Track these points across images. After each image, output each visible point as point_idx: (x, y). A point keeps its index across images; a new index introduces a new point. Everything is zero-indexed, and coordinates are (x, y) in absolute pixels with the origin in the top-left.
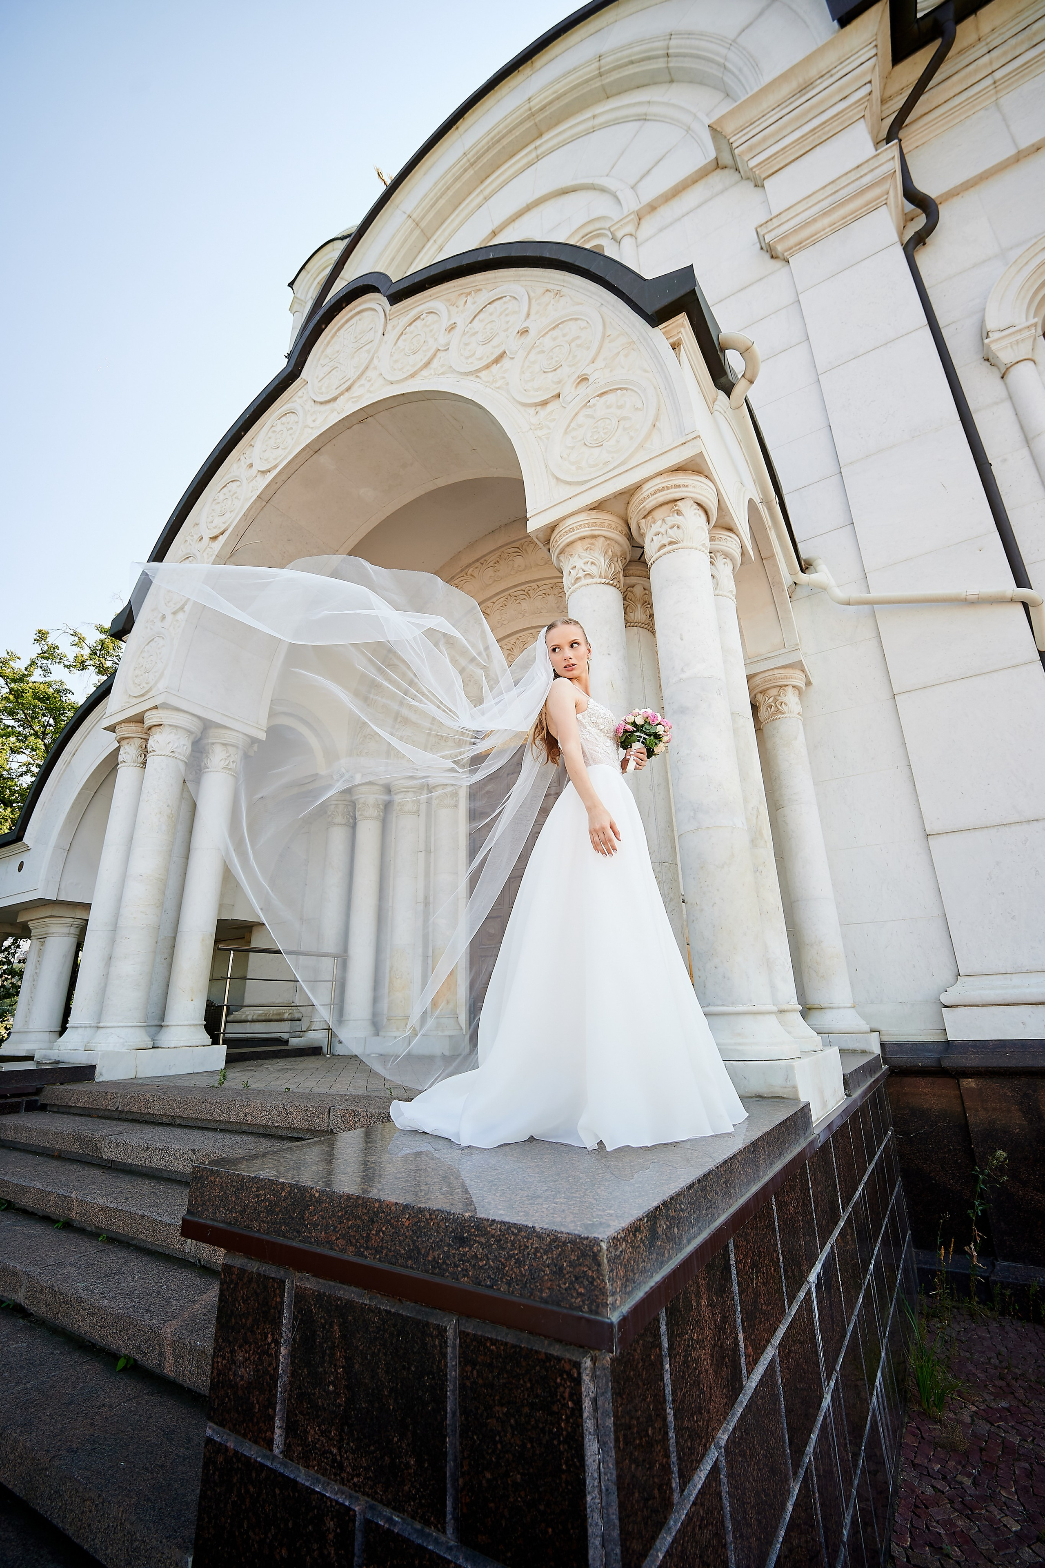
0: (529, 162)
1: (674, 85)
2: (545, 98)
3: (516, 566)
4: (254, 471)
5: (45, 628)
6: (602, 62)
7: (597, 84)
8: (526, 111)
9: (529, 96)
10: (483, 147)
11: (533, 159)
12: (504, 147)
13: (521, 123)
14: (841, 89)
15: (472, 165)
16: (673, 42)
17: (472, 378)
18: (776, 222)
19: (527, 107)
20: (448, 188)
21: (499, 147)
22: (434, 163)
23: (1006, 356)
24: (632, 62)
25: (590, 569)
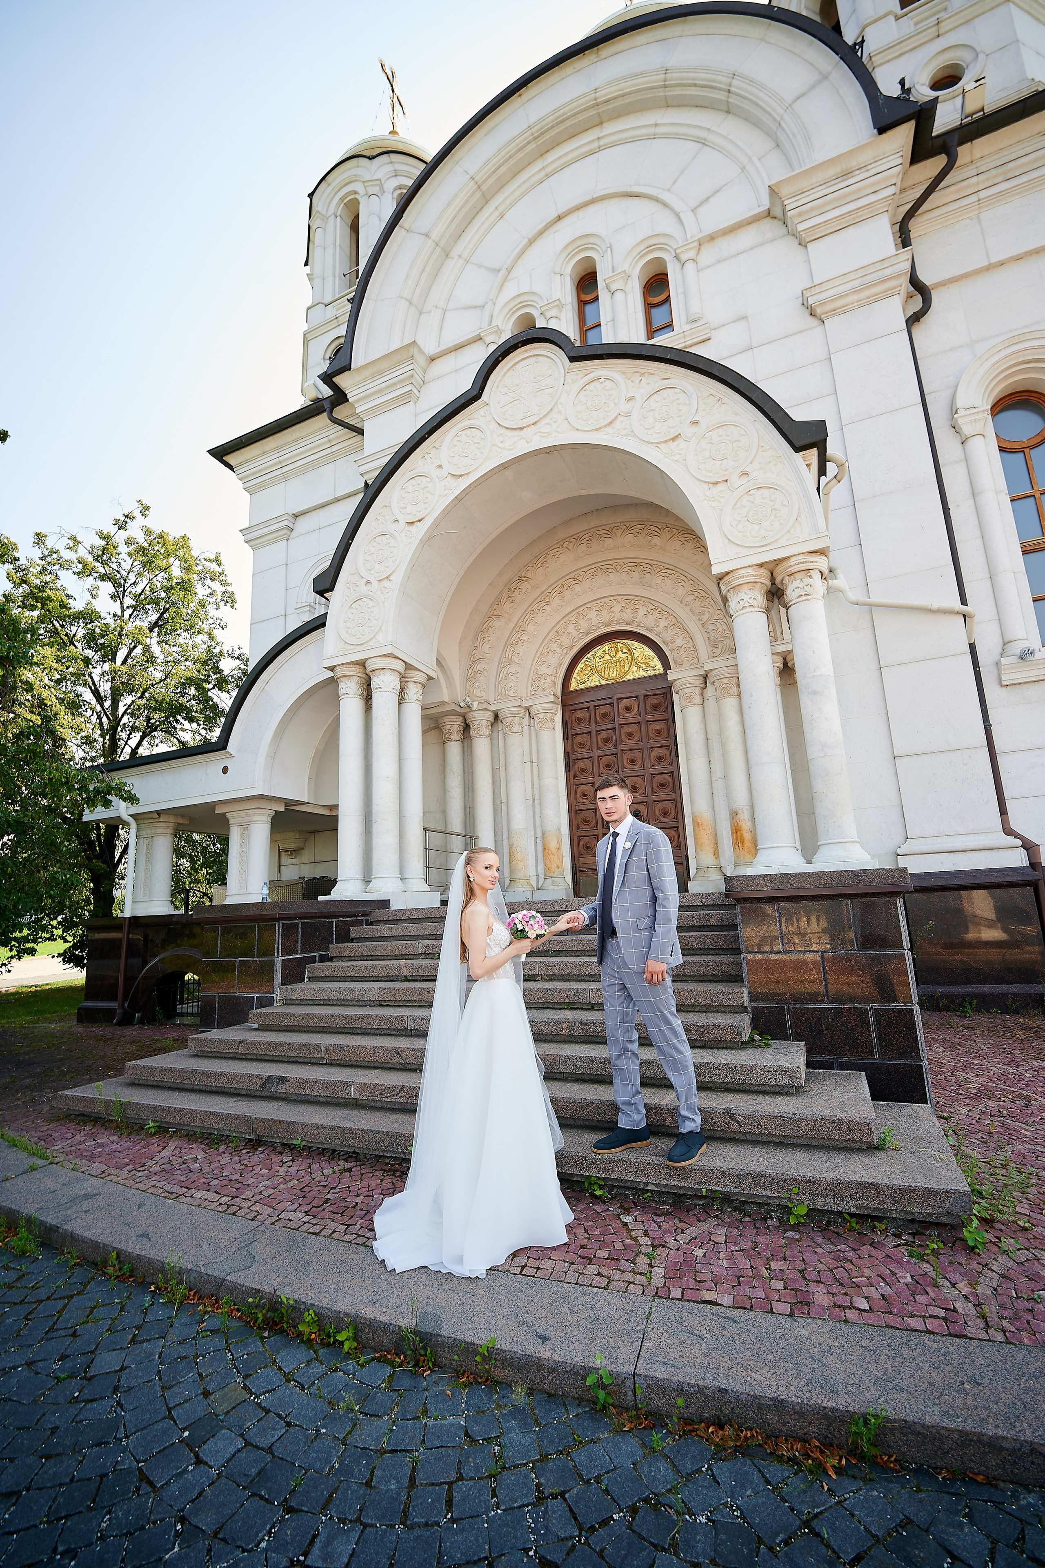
0: (591, 150)
1: (730, 116)
2: (611, 93)
3: (606, 545)
4: (444, 472)
5: (43, 532)
6: (668, 75)
7: (661, 93)
8: (591, 100)
9: (597, 85)
10: (548, 124)
11: (595, 149)
12: (566, 128)
13: (586, 109)
14: (873, 184)
15: (535, 139)
16: (735, 82)
17: (653, 446)
18: (818, 289)
19: (593, 96)
20: (510, 157)
21: (562, 127)
22: (496, 126)
23: (967, 430)
24: (695, 85)
25: (752, 602)
